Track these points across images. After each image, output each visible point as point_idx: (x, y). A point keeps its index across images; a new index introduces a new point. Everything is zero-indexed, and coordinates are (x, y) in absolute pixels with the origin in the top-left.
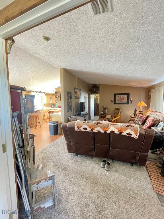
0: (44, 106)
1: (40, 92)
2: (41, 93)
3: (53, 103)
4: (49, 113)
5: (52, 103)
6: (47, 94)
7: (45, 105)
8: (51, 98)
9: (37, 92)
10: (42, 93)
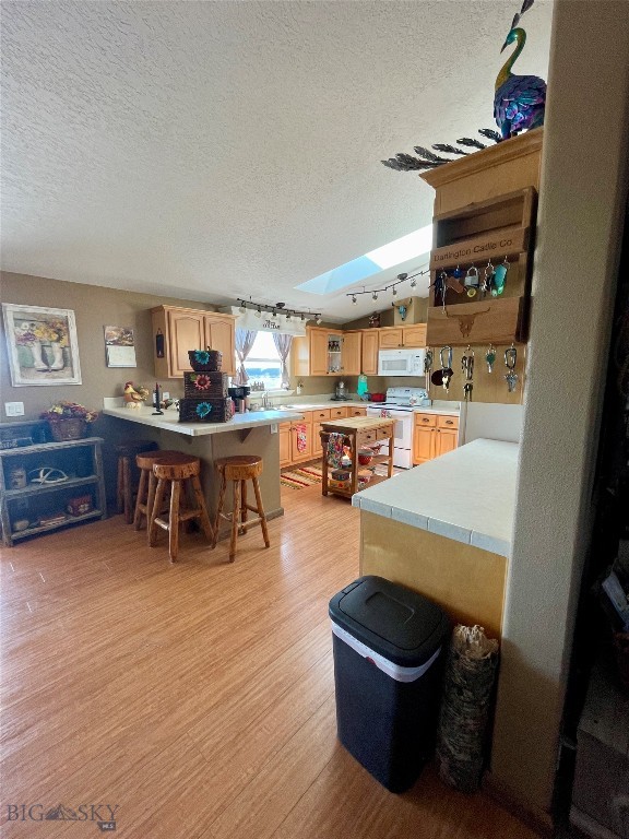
0: (299, 390)
1: (280, 305)
2: (281, 317)
3: (346, 373)
4: (325, 439)
5: (337, 374)
6: (315, 322)
7: (301, 382)
8: (333, 346)
9: (259, 308)
10: (289, 313)
